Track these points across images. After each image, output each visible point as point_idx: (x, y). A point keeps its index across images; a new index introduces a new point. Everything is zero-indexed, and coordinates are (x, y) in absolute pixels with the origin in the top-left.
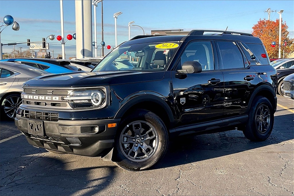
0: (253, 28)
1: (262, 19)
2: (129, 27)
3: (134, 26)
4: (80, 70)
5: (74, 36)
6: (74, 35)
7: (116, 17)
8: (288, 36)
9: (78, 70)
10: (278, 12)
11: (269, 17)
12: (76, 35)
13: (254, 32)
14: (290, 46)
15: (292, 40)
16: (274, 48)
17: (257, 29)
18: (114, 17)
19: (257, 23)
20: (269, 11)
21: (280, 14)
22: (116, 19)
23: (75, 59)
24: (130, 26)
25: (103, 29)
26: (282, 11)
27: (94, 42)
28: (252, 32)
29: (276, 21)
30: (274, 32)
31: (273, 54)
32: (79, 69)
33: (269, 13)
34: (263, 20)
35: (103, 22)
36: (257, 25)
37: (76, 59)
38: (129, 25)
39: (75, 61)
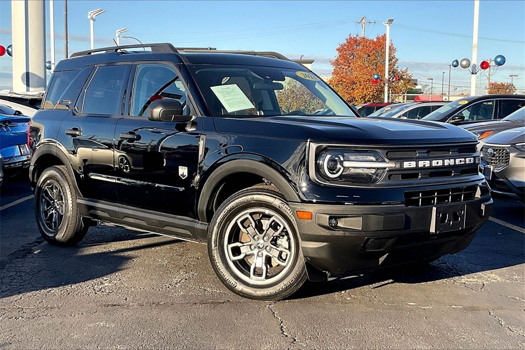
0: (337, 50)
1: (353, 35)
2: (118, 38)
3: (126, 37)
4: (19, 113)
5: (10, 49)
6: (9, 47)
7: (92, 18)
8: (396, 66)
9: (15, 114)
10: (384, 23)
11: (363, 33)
12: (12, 49)
13: (340, 56)
14: (400, 83)
15: (403, 72)
16: (375, 86)
17: (345, 53)
18: (89, 17)
19: (345, 42)
20: (363, 21)
21: (387, 25)
22: (92, 21)
23: (9, 91)
24: (119, 36)
25: (67, 40)
26: (391, 21)
27: (50, 62)
28: (335, 57)
29: (377, 38)
30: (372, 58)
31: (373, 95)
32: (16, 111)
33: (364, 25)
34: (355, 36)
35: (67, 26)
36: (345, 45)
37: (10, 93)
38: (117, 35)
39: (9, 95)
